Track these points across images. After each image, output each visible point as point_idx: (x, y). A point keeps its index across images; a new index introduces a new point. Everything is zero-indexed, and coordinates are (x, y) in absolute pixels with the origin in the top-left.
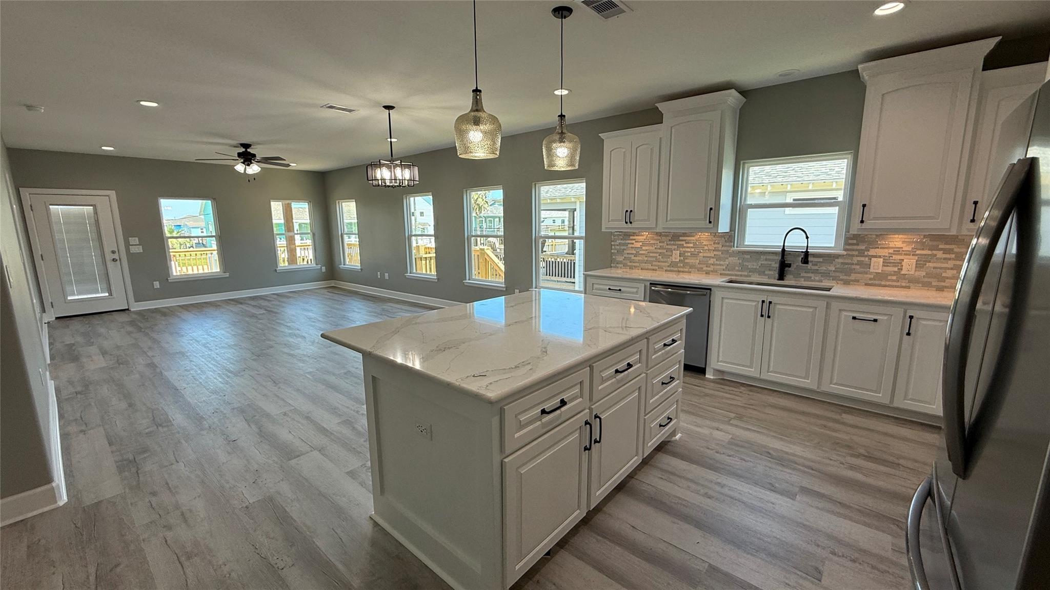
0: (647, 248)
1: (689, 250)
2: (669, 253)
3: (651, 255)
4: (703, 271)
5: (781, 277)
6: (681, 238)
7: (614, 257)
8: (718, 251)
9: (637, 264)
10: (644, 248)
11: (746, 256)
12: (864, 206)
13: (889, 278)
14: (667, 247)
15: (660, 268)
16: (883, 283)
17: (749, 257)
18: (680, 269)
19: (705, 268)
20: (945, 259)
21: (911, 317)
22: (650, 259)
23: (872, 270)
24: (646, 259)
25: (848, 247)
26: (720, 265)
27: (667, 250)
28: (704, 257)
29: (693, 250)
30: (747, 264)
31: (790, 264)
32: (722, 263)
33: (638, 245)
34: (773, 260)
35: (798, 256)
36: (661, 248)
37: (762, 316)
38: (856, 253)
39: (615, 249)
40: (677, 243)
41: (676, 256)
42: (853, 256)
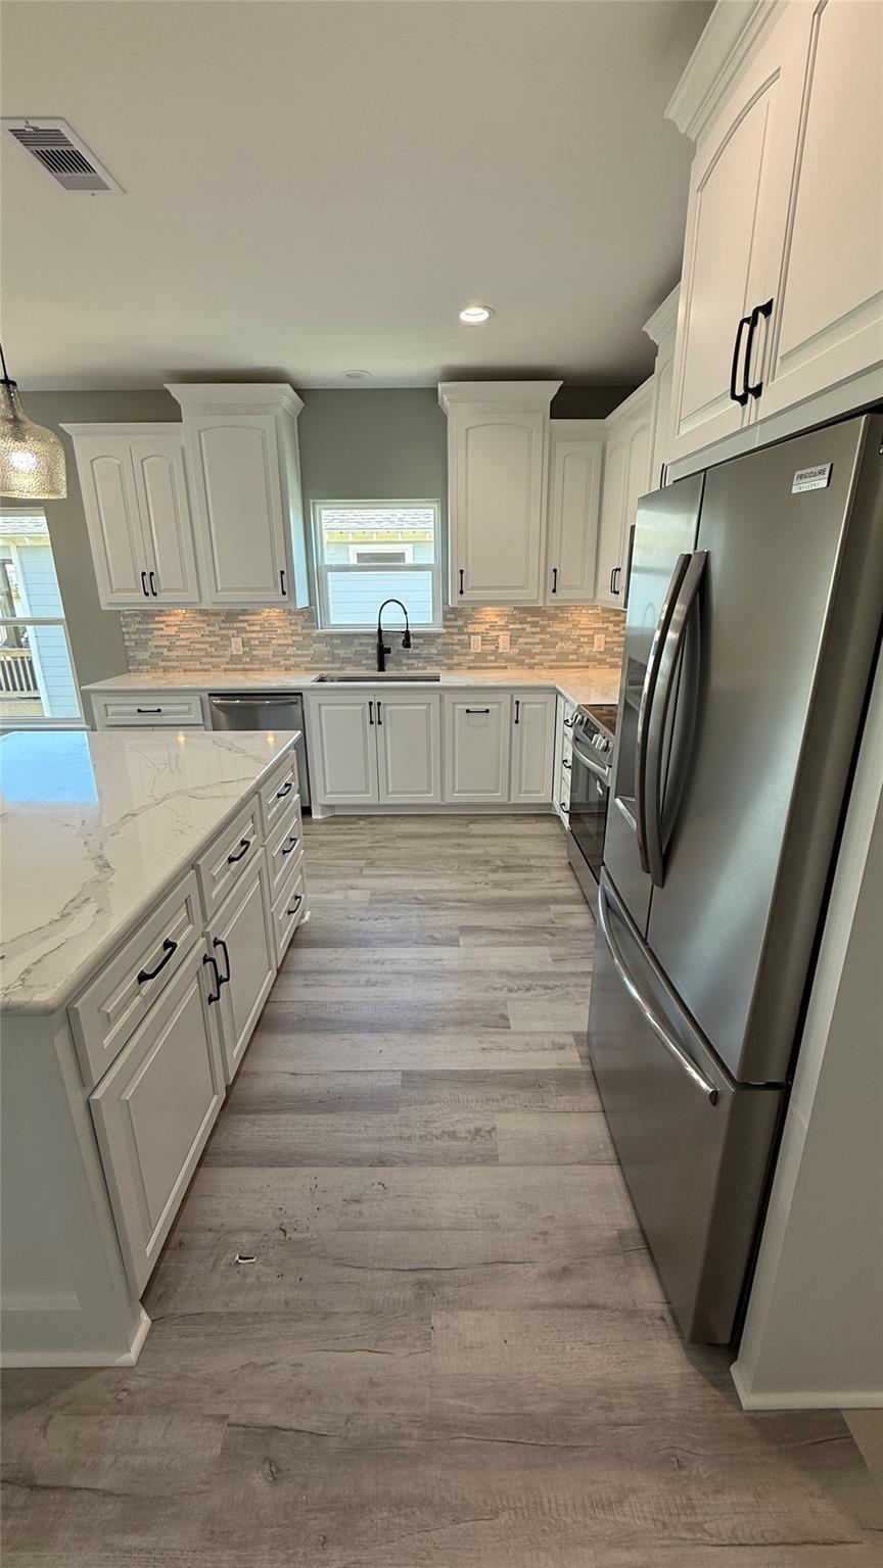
0: (188, 635)
1: (255, 635)
2: (227, 643)
3: (197, 646)
4: (281, 666)
5: (381, 668)
6: (240, 618)
7: (131, 654)
8: (298, 635)
9: (177, 664)
10: (182, 636)
11: (336, 641)
12: (462, 572)
13: (489, 658)
14: (221, 632)
15: (215, 666)
16: (484, 665)
17: (339, 641)
18: (247, 666)
19: (282, 663)
20: (532, 633)
21: (517, 703)
22: (195, 653)
23: (472, 651)
24: (189, 653)
25: (448, 624)
26: (303, 656)
27: (224, 637)
28: (279, 645)
29: (261, 635)
30: (339, 652)
31: (389, 649)
32: (305, 652)
33: (172, 631)
34: (367, 645)
35: (398, 637)
36: (212, 633)
37: (372, 723)
38: (455, 630)
39: (130, 640)
40: (235, 625)
41: (236, 646)
42: (454, 634)
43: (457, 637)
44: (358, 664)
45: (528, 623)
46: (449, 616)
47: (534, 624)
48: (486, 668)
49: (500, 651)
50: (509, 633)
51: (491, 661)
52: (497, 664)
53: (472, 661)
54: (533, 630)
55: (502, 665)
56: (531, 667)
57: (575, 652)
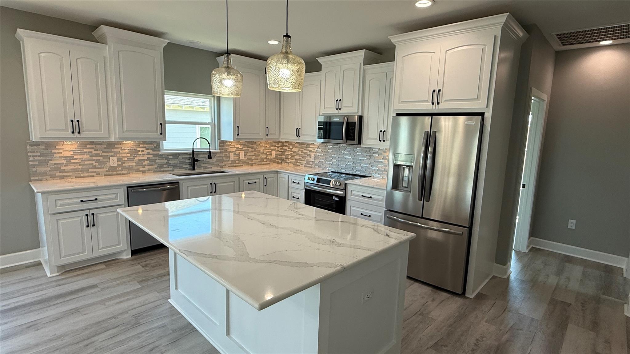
6: (116, 146)
7: (34, 170)
8: (150, 155)
14: (103, 154)
17: (172, 157)
18: (118, 172)
19: (141, 169)
21: (265, 178)
22: (85, 167)
24: (80, 167)
25: (220, 148)
26: (152, 165)
27: (104, 157)
28: (139, 160)
30: (171, 162)
31: (197, 160)
32: (154, 163)
33: (68, 154)
34: (186, 158)
36: (97, 155)
37: (211, 192)
39: (34, 160)
40: (113, 150)
41: (113, 162)
42: (223, 152)
43: (224, 154)
44: (181, 168)
45: (250, 147)
46: (221, 145)
47: (252, 148)
48: (235, 166)
49: (240, 159)
50: (243, 151)
51: (237, 163)
52: (239, 165)
53: (230, 164)
54: (252, 150)
55: (241, 164)
56: (252, 165)
57: (266, 158)
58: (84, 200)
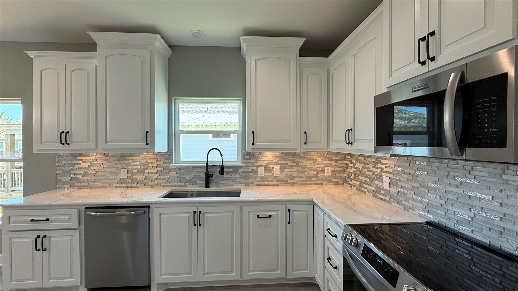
0: (95, 168)
1: (135, 167)
2: (118, 171)
3: (100, 174)
5: (207, 186)
6: (128, 158)
7: (59, 178)
8: (160, 167)
9: (87, 184)
10: (92, 168)
11: (182, 171)
12: (253, 133)
13: (268, 179)
14: (115, 166)
15: (110, 185)
16: (266, 183)
17: (184, 171)
18: (128, 185)
19: (150, 183)
21: (289, 210)
22: (98, 178)
23: (259, 175)
24: (95, 178)
25: (246, 161)
26: (163, 179)
27: (116, 169)
28: (149, 173)
29: (139, 167)
30: (183, 176)
31: (212, 175)
32: (164, 177)
33: (86, 165)
34: (200, 173)
35: (217, 168)
36: (110, 167)
37: (195, 225)
38: (250, 165)
39: (60, 170)
40: (124, 162)
41: (124, 174)
42: (249, 166)
43: (251, 169)
44: (194, 183)
45: (289, 160)
46: (246, 157)
47: (293, 161)
48: (267, 185)
49: (275, 175)
50: (279, 166)
51: (270, 181)
52: (273, 183)
53: (259, 181)
54: (292, 164)
55: (276, 183)
56: (292, 184)
57: (316, 176)
58: (36, 219)
